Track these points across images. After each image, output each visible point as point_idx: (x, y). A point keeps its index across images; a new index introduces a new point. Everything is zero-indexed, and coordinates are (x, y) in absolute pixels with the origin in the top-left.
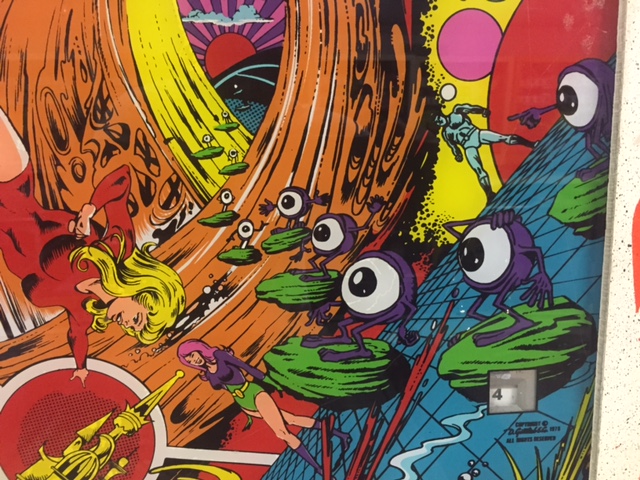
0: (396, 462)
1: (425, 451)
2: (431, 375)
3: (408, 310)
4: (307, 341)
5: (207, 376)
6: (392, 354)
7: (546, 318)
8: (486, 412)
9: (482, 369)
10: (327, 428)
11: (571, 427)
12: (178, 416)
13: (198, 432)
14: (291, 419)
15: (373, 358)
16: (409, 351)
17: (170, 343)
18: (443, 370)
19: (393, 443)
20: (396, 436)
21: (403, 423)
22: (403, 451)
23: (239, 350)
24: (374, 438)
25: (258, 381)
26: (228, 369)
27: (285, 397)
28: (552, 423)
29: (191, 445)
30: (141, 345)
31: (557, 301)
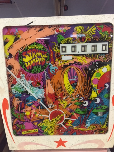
0: (88, 121)
1: (91, 120)
2: (92, 112)
3: (89, 106)
4: (79, 108)
5: (69, 111)
6: (87, 110)
7: (104, 107)
8: (97, 116)
9: (97, 112)
10: (81, 117)
11: (106, 118)
12: (66, 115)
13: (68, 117)
14: (77, 116)
15: (86, 110)
16: (89, 110)
17: (66, 108)
18: (93, 112)
19: (88, 119)
20: (88, 118)
21: (89, 117)
22: (89, 119)
23: (72, 109)
24: (86, 118)
25: (74, 112)
26: (71, 111)
27: (77, 114)
28: (104, 117)
29: (68, 118)
30: (63, 108)
31: (105, 105)
